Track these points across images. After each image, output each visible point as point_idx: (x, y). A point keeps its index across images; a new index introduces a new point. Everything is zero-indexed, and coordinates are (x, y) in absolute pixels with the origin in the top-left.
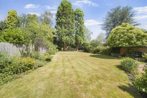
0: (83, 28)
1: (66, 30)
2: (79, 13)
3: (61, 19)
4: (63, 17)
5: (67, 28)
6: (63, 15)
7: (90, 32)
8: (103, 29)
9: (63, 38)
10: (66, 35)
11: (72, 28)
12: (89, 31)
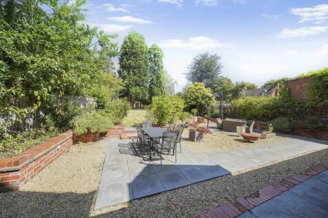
0: (162, 75)
1: (135, 78)
2: (156, 52)
3: (128, 60)
4: (132, 58)
5: (138, 75)
6: (132, 55)
7: (173, 81)
8: (189, 80)
9: (130, 90)
10: (136, 86)
11: (145, 75)
12: (172, 79)
